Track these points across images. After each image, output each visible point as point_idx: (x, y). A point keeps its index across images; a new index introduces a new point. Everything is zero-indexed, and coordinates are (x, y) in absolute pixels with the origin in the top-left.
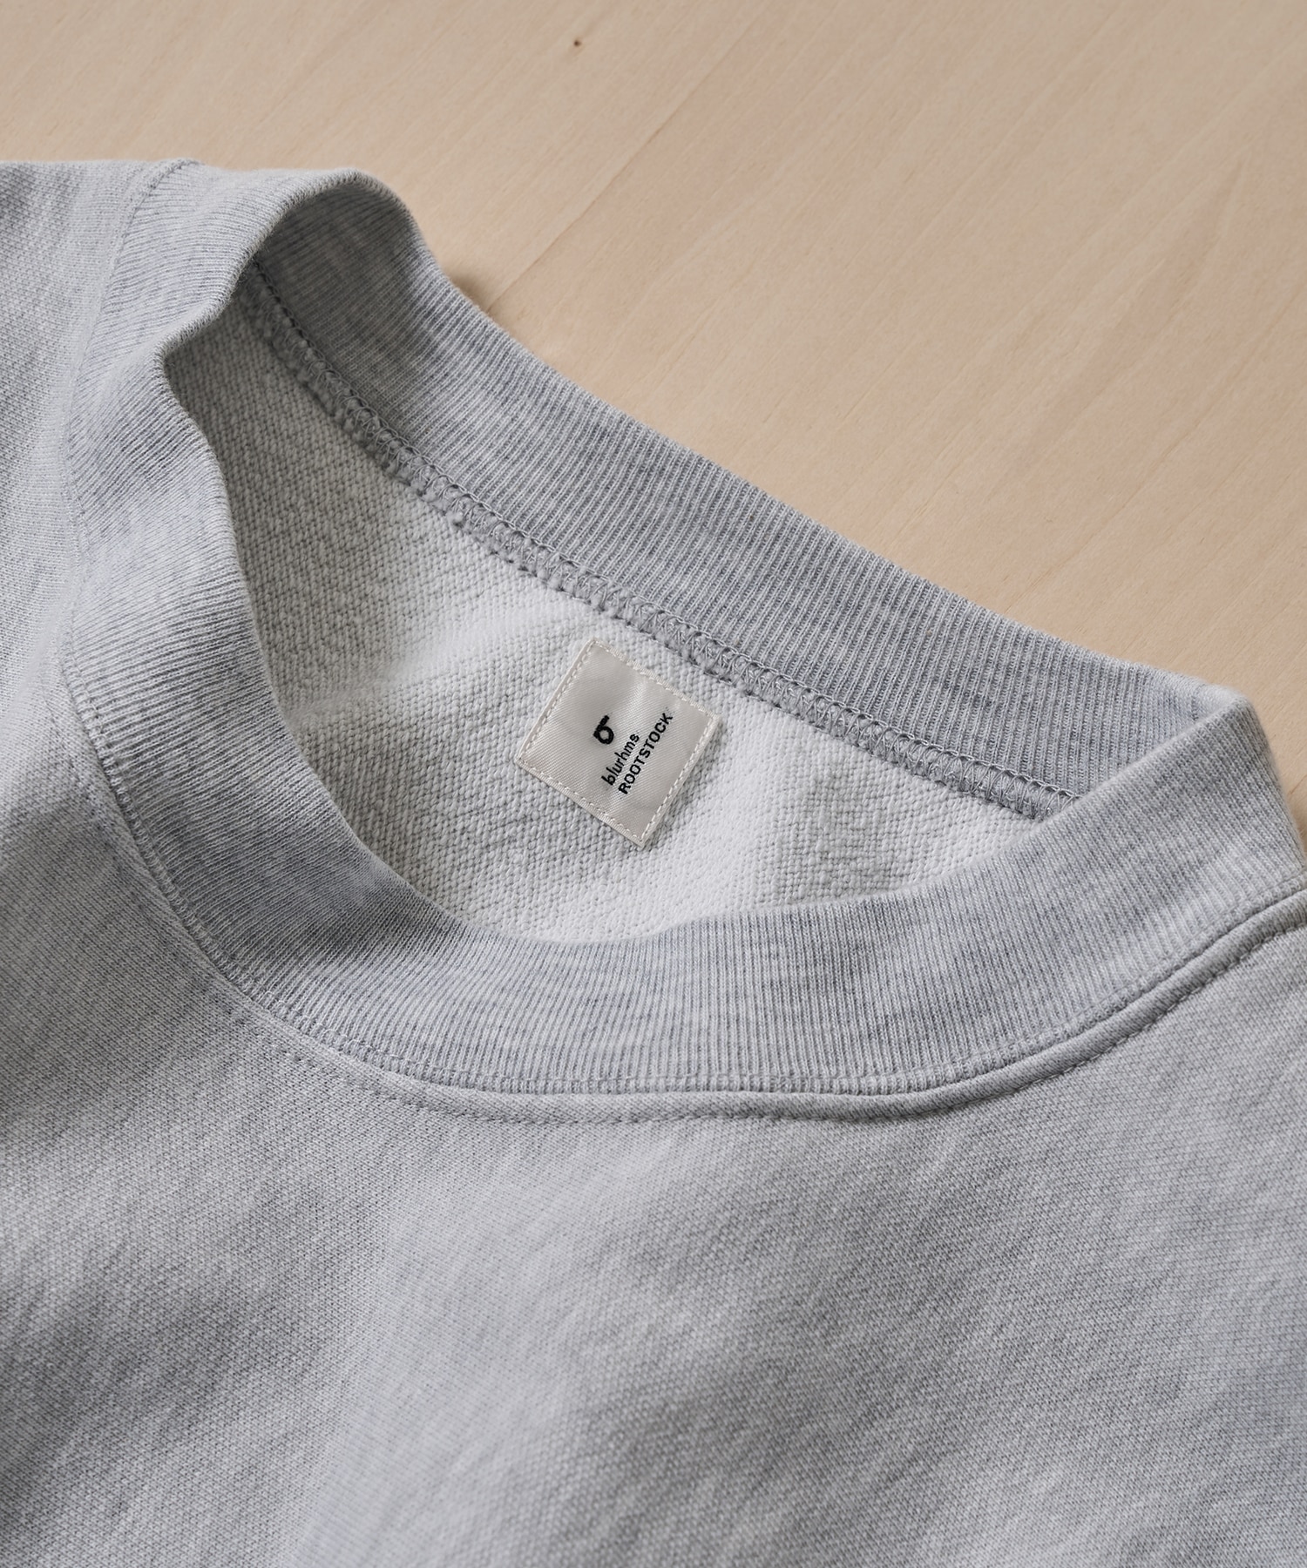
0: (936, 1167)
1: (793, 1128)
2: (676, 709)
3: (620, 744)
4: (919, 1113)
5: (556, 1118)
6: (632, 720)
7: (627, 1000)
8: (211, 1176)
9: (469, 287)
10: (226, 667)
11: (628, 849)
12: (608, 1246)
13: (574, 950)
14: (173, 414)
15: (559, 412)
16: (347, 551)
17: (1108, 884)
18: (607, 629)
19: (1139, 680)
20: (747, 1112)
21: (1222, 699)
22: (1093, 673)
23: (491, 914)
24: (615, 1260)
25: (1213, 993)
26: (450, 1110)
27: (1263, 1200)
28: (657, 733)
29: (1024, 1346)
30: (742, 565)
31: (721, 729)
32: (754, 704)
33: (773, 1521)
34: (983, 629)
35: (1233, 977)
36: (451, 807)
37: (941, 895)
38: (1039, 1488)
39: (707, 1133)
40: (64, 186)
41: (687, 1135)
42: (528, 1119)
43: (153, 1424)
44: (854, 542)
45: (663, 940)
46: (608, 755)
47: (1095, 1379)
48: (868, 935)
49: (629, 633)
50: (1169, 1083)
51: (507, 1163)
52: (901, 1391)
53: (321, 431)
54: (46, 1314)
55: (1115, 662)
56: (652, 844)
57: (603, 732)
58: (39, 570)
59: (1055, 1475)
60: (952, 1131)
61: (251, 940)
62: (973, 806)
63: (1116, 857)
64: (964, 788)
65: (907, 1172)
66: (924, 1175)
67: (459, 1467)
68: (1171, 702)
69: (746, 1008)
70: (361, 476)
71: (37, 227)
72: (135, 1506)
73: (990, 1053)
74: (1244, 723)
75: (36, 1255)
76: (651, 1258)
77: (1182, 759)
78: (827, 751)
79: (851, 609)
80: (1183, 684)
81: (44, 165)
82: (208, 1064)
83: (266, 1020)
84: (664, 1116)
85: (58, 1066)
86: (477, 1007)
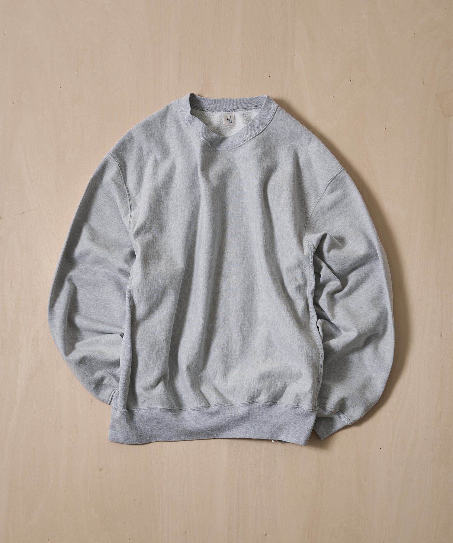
0: (265, 134)
1: (256, 137)
2: (231, 116)
3: (229, 120)
4: (262, 131)
5: (242, 145)
6: (229, 118)
7: (241, 135)
8: (223, 161)
9: (199, 95)
10: (207, 130)
11: (234, 126)
12: (251, 150)
13: (236, 134)
14: (193, 117)
15: (212, 101)
16: (204, 118)
17: (266, 111)
18: (223, 113)
19: (259, 97)
20: (253, 138)
21: (266, 96)
22: (256, 98)
23: (228, 135)
24: (252, 151)
25: (276, 114)
26: (235, 148)
27: (285, 124)
28: (231, 118)
29: (276, 141)
30: (229, 103)
31: (234, 115)
32: (235, 112)
33: (269, 159)
34: (247, 99)
35: (276, 112)
36: (222, 130)
37: (256, 118)
38: (282, 148)
39: (252, 140)
40: (171, 105)
41: (251, 141)
42: (240, 146)
43: (230, 176)
44: (235, 98)
45: (241, 130)
46: (229, 121)
47: (281, 140)
48: (253, 123)
49: (225, 112)
50: (276, 121)
51: (240, 149)
52: (271, 148)
53: (197, 111)
54: (221, 174)
55: (257, 97)
56: (235, 125)
57: (228, 120)
58: (188, 131)
59: (282, 147)
60: (265, 131)
61: (216, 146)
62: (252, 110)
63: (266, 110)
64: (251, 109)
65: (264, 135)
66: (265, 135)
67: (251, 167)
68: (262, 97)
69: (249, 132)
70: (201, 112)
71: (171, 109)
72: (232, 181)
73: (264, 125)
74: (268, 97)
75: (218, 171)
76: (254, 149)
77: (266, 101)
78: (242, 112)
79: (238, 102)
80: (262, 96)
81: (168, 104)
82: (218, 154)
83: (220, 150)
84: (249, 141)
85: (211, 160)
86: (232, 141)
